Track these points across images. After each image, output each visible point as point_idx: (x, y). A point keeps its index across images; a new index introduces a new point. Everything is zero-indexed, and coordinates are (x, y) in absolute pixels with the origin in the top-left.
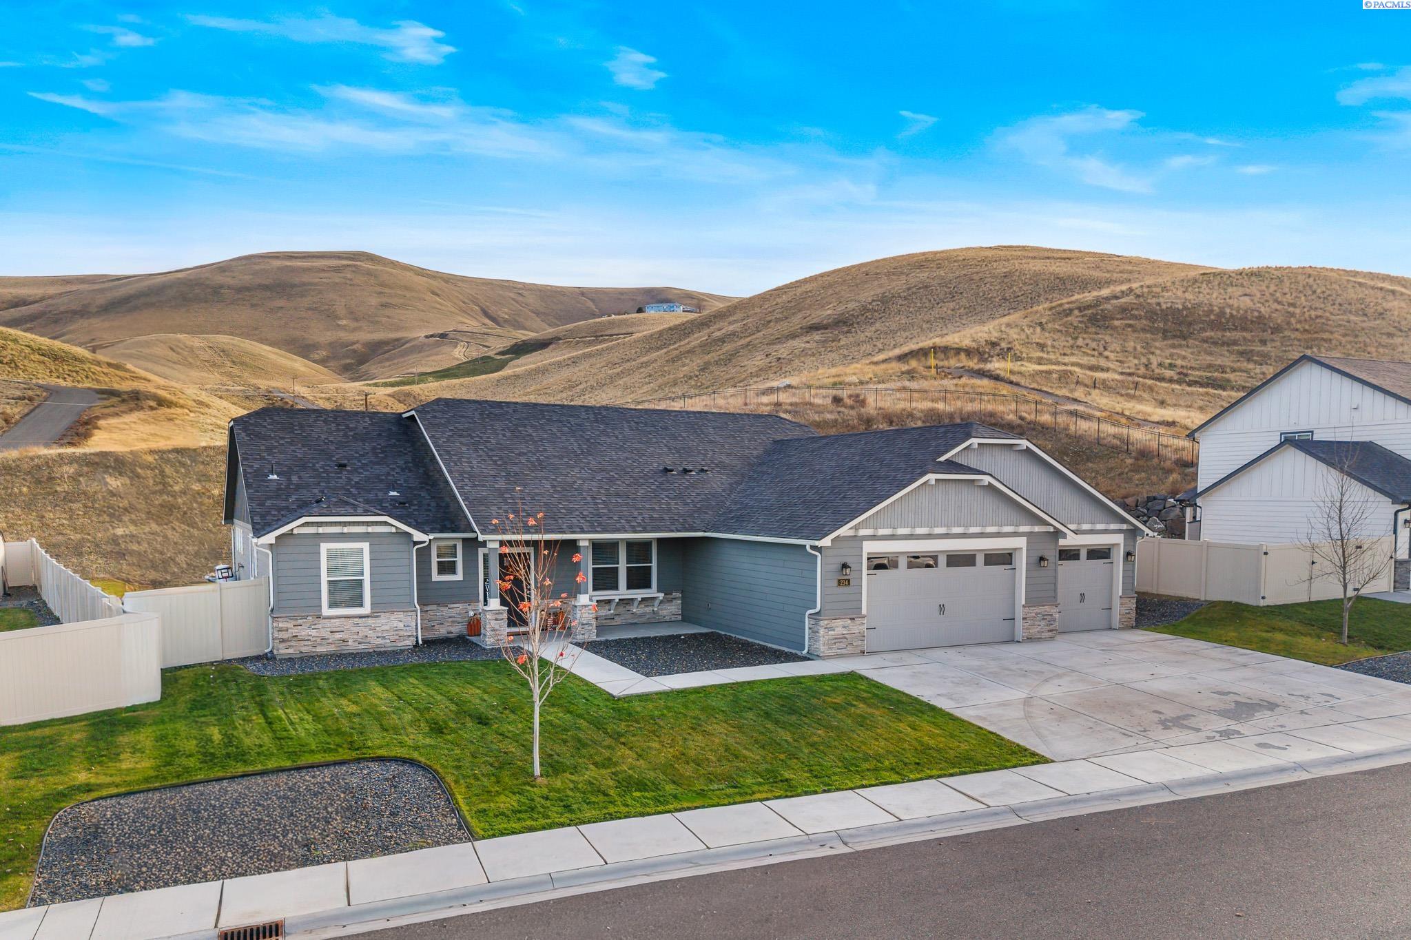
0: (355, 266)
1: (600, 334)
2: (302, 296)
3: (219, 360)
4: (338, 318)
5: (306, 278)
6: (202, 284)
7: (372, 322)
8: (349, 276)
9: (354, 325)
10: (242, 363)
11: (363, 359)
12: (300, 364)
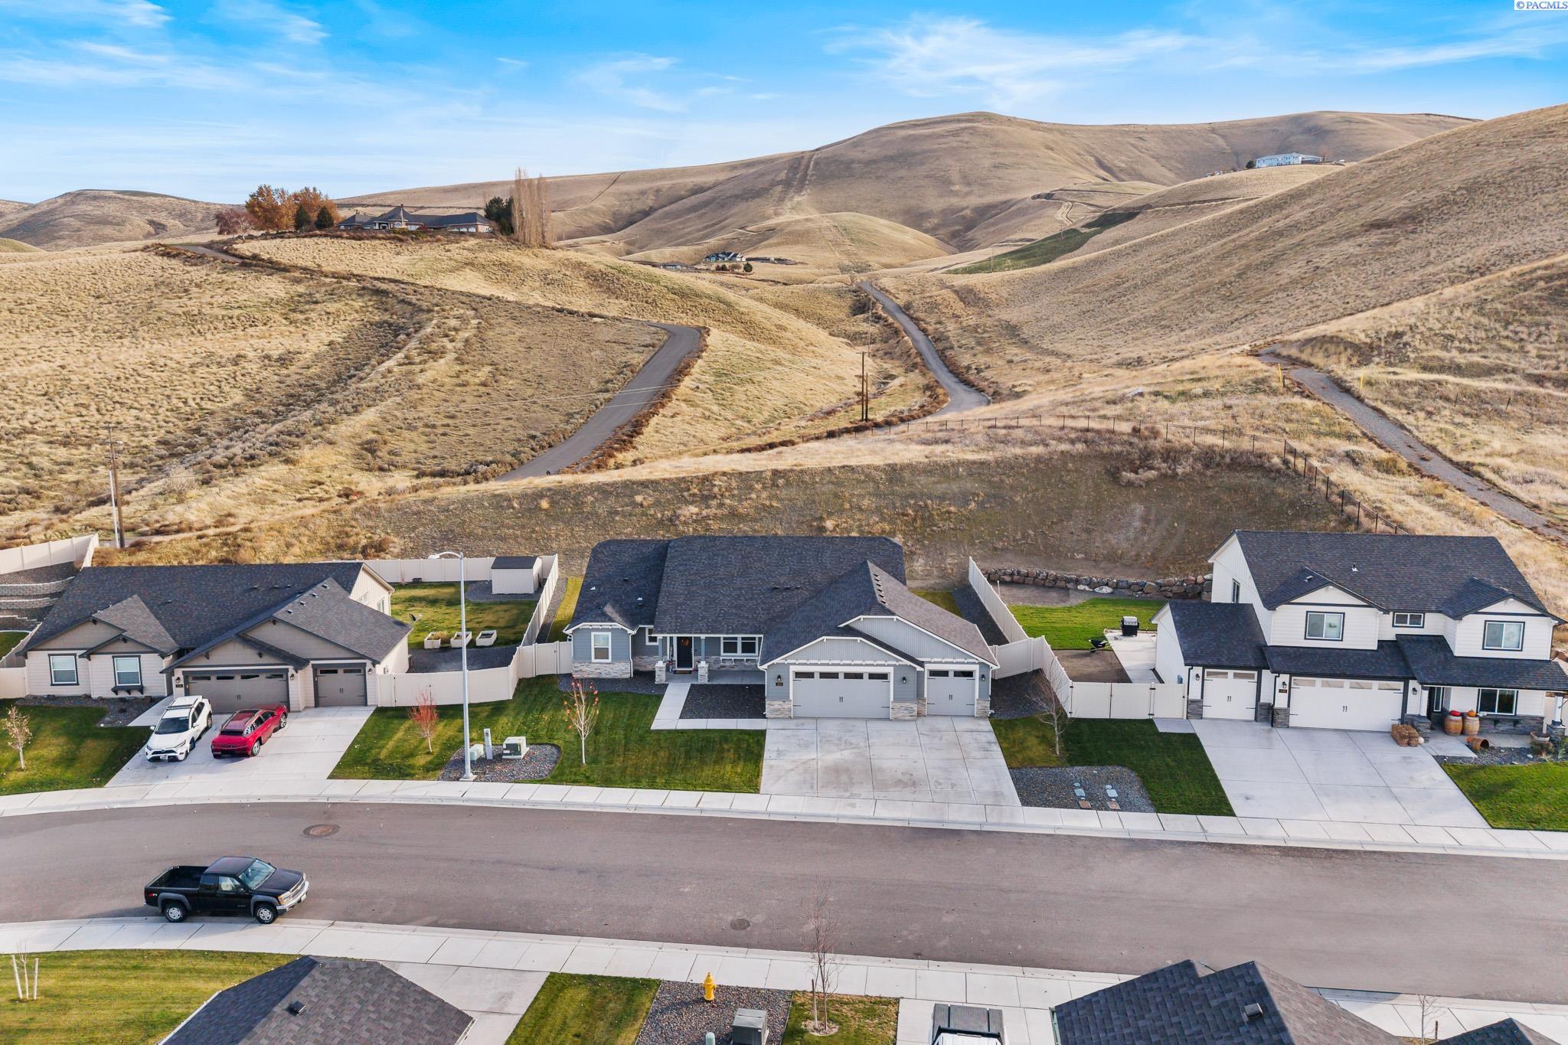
0: (972, 128)
2: (922, 164)
3: (840, 238)
4: (951, 183)
5: (926, 146)
6: (836, 161)
7: (983, 185)
8: (966, 139)
9: (966, 189)
10: (859, 241)
11: (970, 225)
12: (910, 236)
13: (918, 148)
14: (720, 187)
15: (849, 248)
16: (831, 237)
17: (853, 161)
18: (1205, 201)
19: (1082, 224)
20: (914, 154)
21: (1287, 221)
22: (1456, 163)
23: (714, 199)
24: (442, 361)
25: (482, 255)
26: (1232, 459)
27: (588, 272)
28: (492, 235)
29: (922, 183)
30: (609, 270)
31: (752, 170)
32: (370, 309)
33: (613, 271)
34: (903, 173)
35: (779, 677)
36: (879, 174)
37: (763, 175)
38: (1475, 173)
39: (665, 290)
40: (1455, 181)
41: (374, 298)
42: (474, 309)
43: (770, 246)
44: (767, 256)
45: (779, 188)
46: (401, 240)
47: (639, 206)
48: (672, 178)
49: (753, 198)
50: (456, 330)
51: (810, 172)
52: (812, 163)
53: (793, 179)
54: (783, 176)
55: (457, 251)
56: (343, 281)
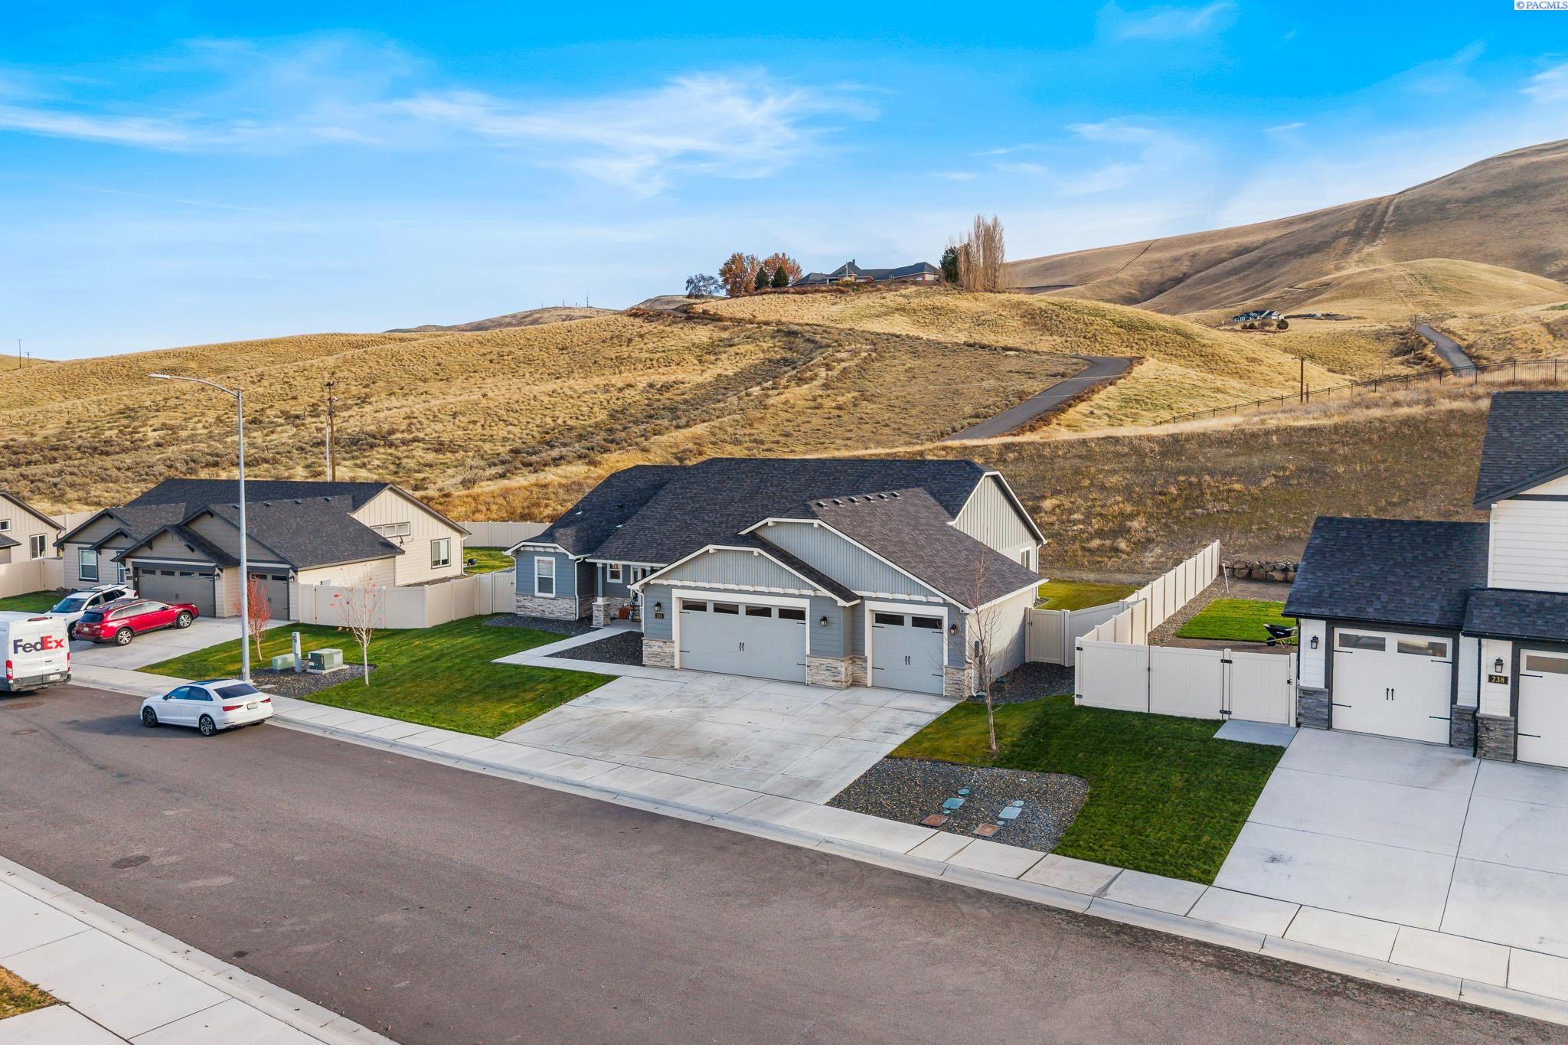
2: (1548, 196)
3: (1416, 287)
6: (1427, 202)
13: (1543, 178)
14: (1270, 246)
15: (1428, 298)
16: (1404, 287)
17: (1448, 201)
20: (1537, 186)
23: (1261, 259)
24: (805, 386)
25: (917, 300)
27: (1026, 311)
28: (937, 282)
29: (1547, 218)
30: (1051, 307)
31: (1310, 224)
32: (776, 349)
33: (1055, 308)
34: (1520, 208)
36: (1485, 213)
37: (1325, 227)
39: (1110, 324)
41: (786, 339)
42: (873, 344)
43: (1321, 302)
44: (1313, 313)
45: (1346, 240)
47: (1171, 273)
48: (1213, 241)
49: (1310, 253)
50: (840, 360)
51: (1387, 219)
52: (1391, 208)
53: (1364, 228)
54: (1351, 226)
55: (892, 298)
56: (765, 327)
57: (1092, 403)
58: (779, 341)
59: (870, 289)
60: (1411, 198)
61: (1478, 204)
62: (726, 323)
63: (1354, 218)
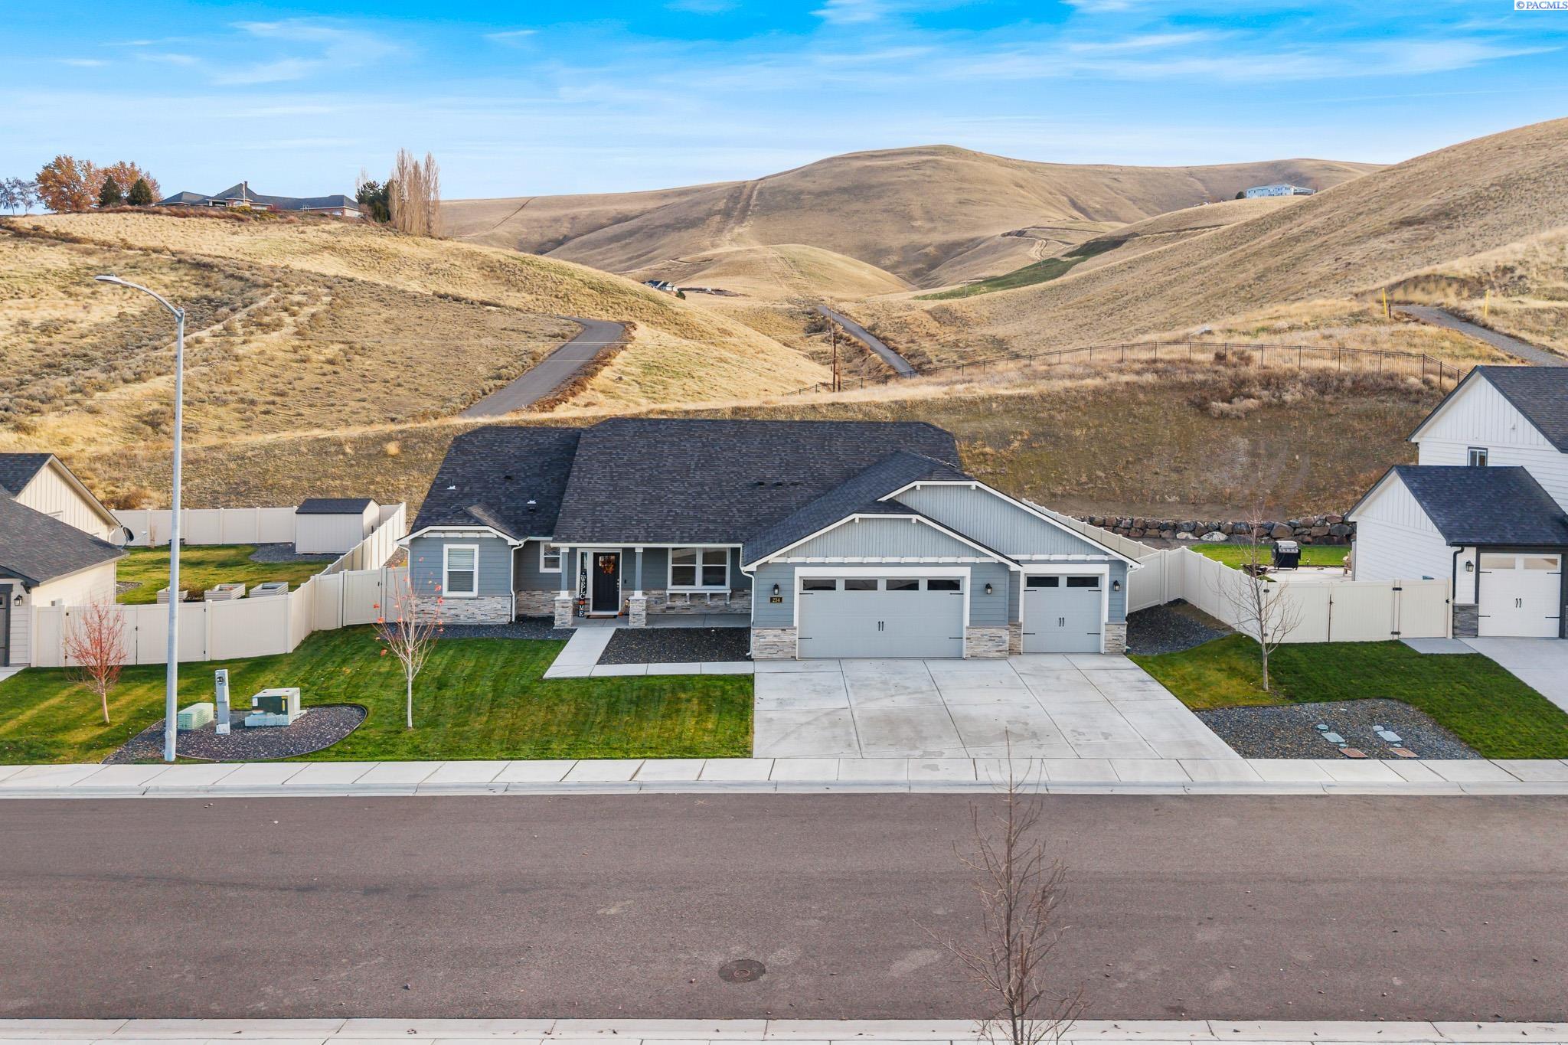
0: (934, 161)
1: (1182, 228)
2: (880, 197)
3: (788, 271)
4: (911, 218)
5: (884, 178)
6: (784, 191)
7: (948, 222)
8: (928, 172)
9: (929, 225)
10: (810, 274)
11: (934, 263)
12: (867, 272)
13: (874, 181)
14: (648, 216)
15: (798, 281)
16: (778, 269)
17: (801, 192)
18: (1196, 229)
19: (1063, 254)
20: (871, 187)
21: (1302, 227)
22: (1480, 165)
23: (640, 229)
24: (275, 334)
25: (347, 239)
26: (1354, 382)
27: (483, 263)
28: (363, 220)
29: (879, 217)
30: (511, 260)
31: (685, 199)
32: (185, 284)
33: (515, 262)
34: (858, 206)
35: (776, 587)
36: (831, 206)
37: (698, 203)
38: (1504, 172)
39: (580, 284)
40: (1485, 179)
41: (193, 272)
42: (328, 287)
43: (706, 276)
44: (703, 287)
45: (718, 218)
46: (240, 220)
47: (551, 234)
48: (591, 205)
49: (687, 228)
50: (299, 304)
51: (753, 202)
52: (755, 193)
53: (733, 209)
54: (721, 205)
55: (315, 234)
56: (154, 256)
57: (614, 368)
58: (186, 275)
59: (279, 219)
60: (772, 185)
61: (826, 198)
62: (88, 246)
63: (724, 198)
